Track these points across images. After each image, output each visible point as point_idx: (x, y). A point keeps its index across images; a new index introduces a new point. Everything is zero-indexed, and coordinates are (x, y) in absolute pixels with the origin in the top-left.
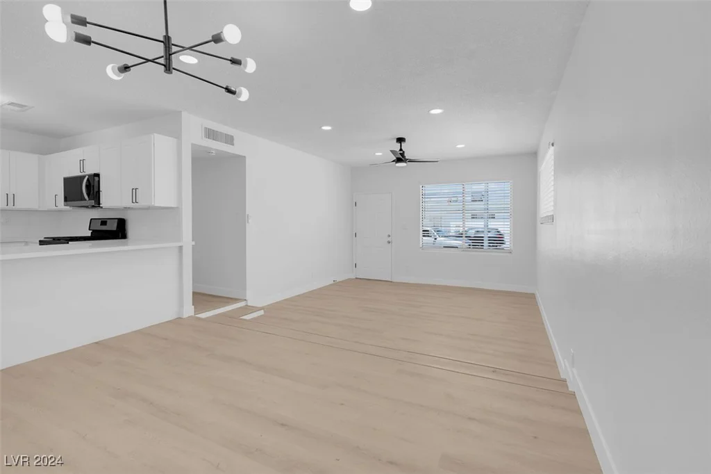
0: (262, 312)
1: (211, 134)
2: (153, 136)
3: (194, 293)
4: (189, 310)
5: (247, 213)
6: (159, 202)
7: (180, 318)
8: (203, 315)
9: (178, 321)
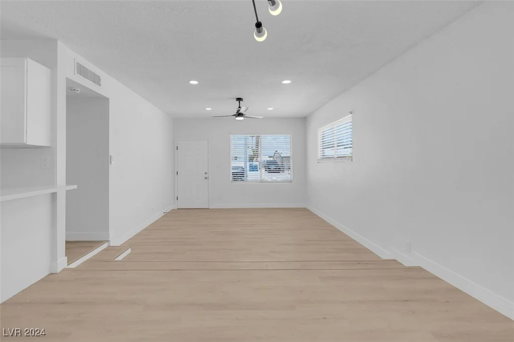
0: (129, 251)
1: (82, 70)
2: (26, 61)
3: (67, 242)
4: (62, 262)
5: (110, 155)
6: (31, 140)
7: (52, 274)
8: (74, 265)
9: (51, 278)
